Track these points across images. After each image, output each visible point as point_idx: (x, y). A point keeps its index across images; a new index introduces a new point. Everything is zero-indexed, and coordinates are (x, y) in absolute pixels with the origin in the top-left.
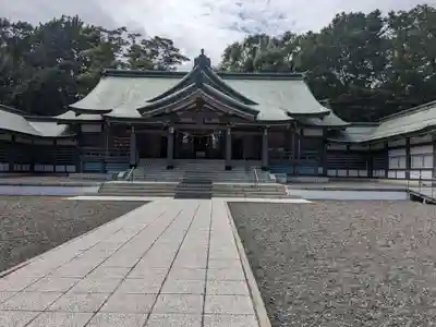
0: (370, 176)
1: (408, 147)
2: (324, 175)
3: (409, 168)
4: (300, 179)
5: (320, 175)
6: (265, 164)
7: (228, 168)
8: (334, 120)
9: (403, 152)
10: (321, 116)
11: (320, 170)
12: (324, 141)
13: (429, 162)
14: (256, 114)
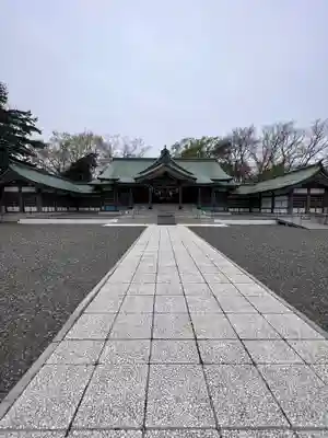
0: (251, 211)
1: (273, 196)
2: (228, 211)
3: (273, 208)
5: (226, 211)
6: (199, 206)
7: (180, 208)
8: (233, 183)
9: (270, 199)
10: (228, 181)
11: (226, 209)
12: (227, 194)
13: (285, 204)
14: (195, 180)
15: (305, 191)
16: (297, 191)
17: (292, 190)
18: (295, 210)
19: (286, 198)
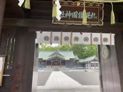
0: (84, 68)
1: (87, 63)
2: (76, 68)
3: (88, 67)
6: (66, 66)
7: (61, 67)
9: (87, 64)
11: (75, 67)
12: (76, 62)
14: (65, 59)
16: (91, 62)
17: (90, 62)
18: (92, 67)
19: (89, 64)
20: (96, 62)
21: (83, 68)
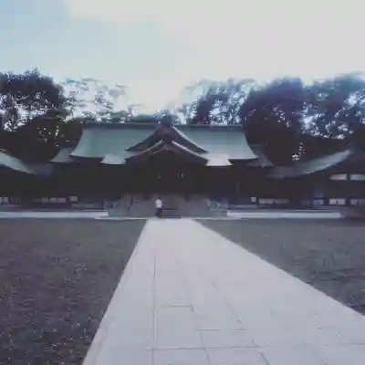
2: (257, 203)
4: (239, 206)
5: (254, 203)
7: (187, 198)
11: (254, 199)
14: (206, 161)
15: (343, 177)
16: (334, 178)
18: (332, 201)
20: (355, 177)
21: (285, 201)
